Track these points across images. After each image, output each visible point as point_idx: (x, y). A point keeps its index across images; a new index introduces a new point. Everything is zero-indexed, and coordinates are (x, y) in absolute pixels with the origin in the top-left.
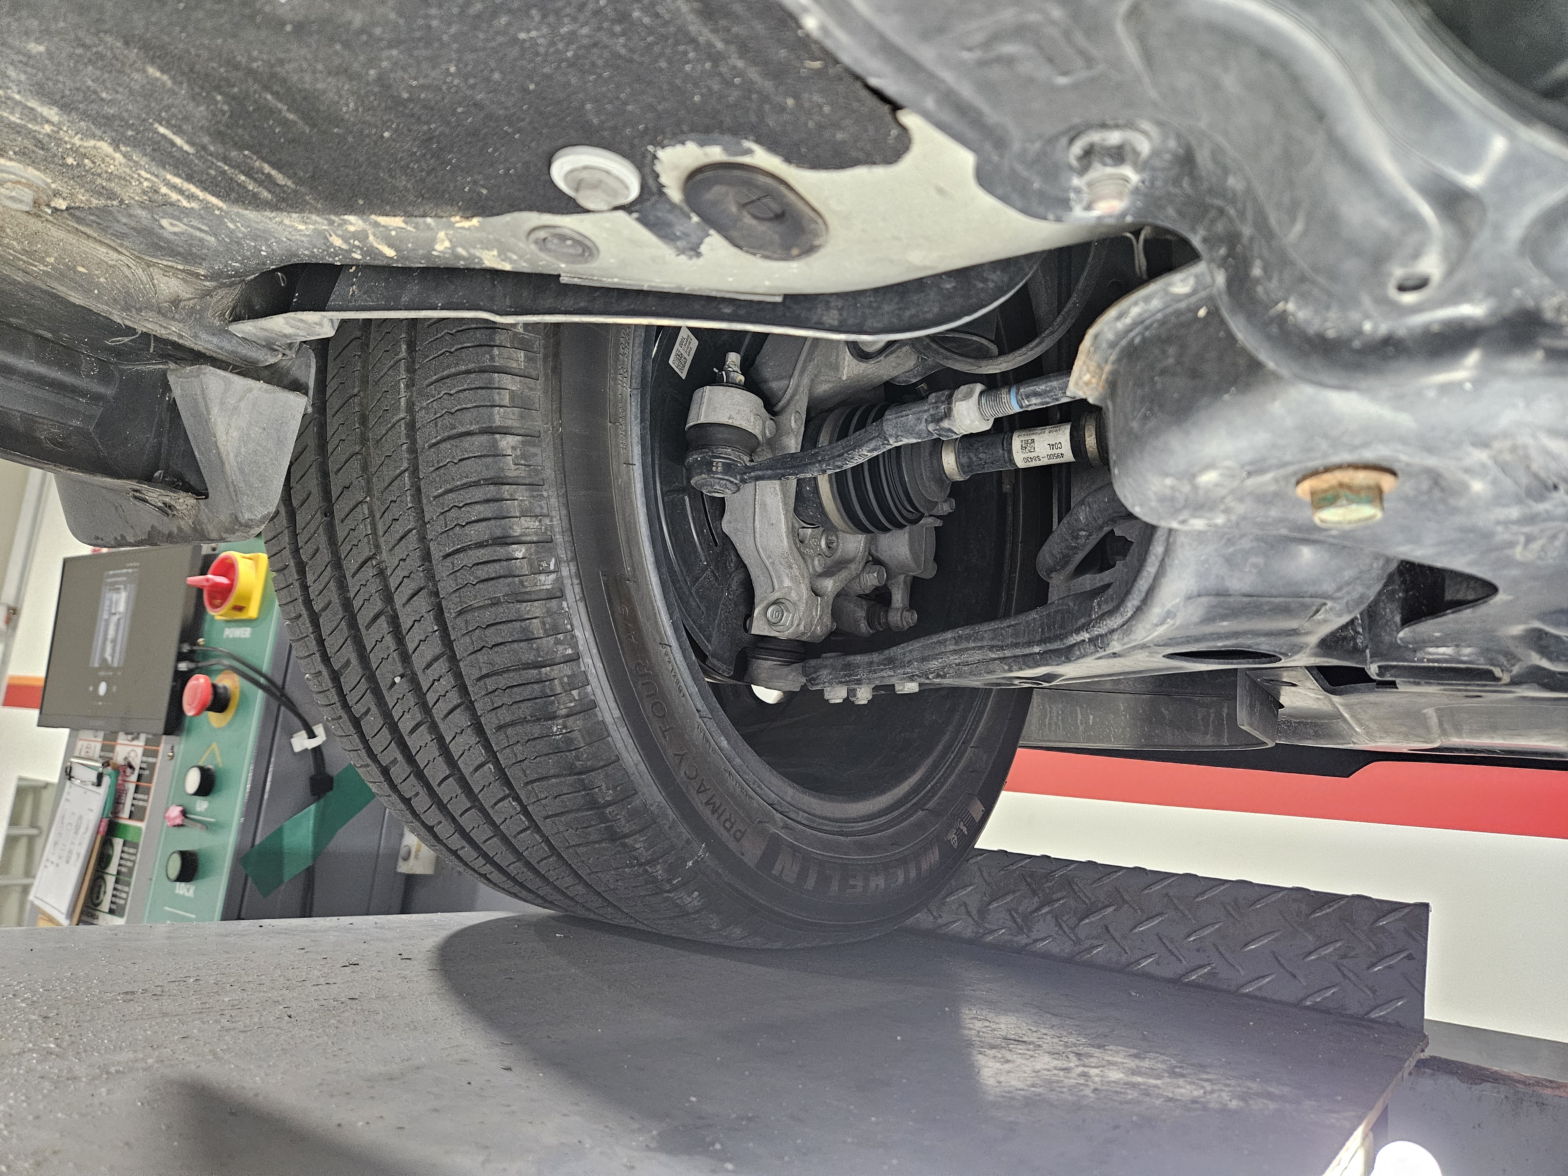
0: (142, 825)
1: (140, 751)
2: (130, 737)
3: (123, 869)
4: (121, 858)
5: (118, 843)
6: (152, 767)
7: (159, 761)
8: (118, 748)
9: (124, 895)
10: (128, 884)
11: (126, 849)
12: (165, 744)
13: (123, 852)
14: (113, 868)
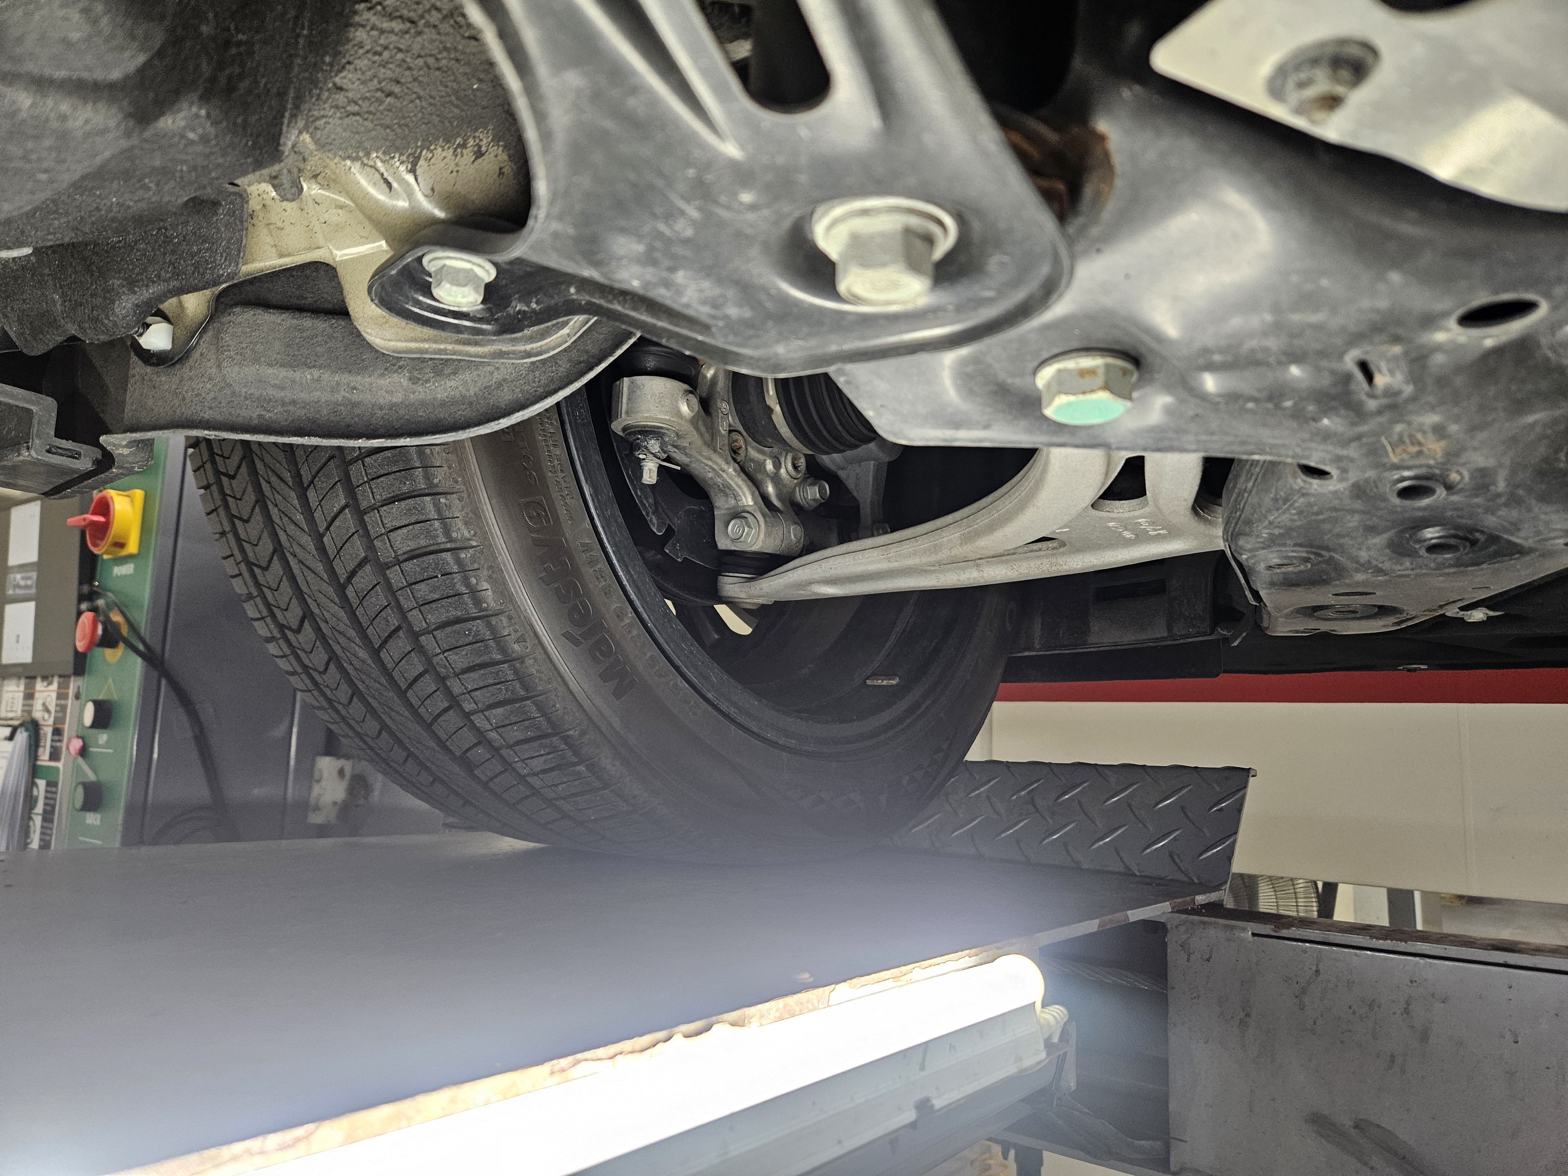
0: (60, 765)
1: (54, 695)
2: (45, 684)
3: (49, 808)
4: (46, 798)
5: (41, 783)
6: (62, 709)
7: (70, 702)
8: (37, 695)
9: (49, 832)
10: (51, 821)
11: (49, 789)
12: (73, 685)
13: (47, 791)
14: (39, 808)
